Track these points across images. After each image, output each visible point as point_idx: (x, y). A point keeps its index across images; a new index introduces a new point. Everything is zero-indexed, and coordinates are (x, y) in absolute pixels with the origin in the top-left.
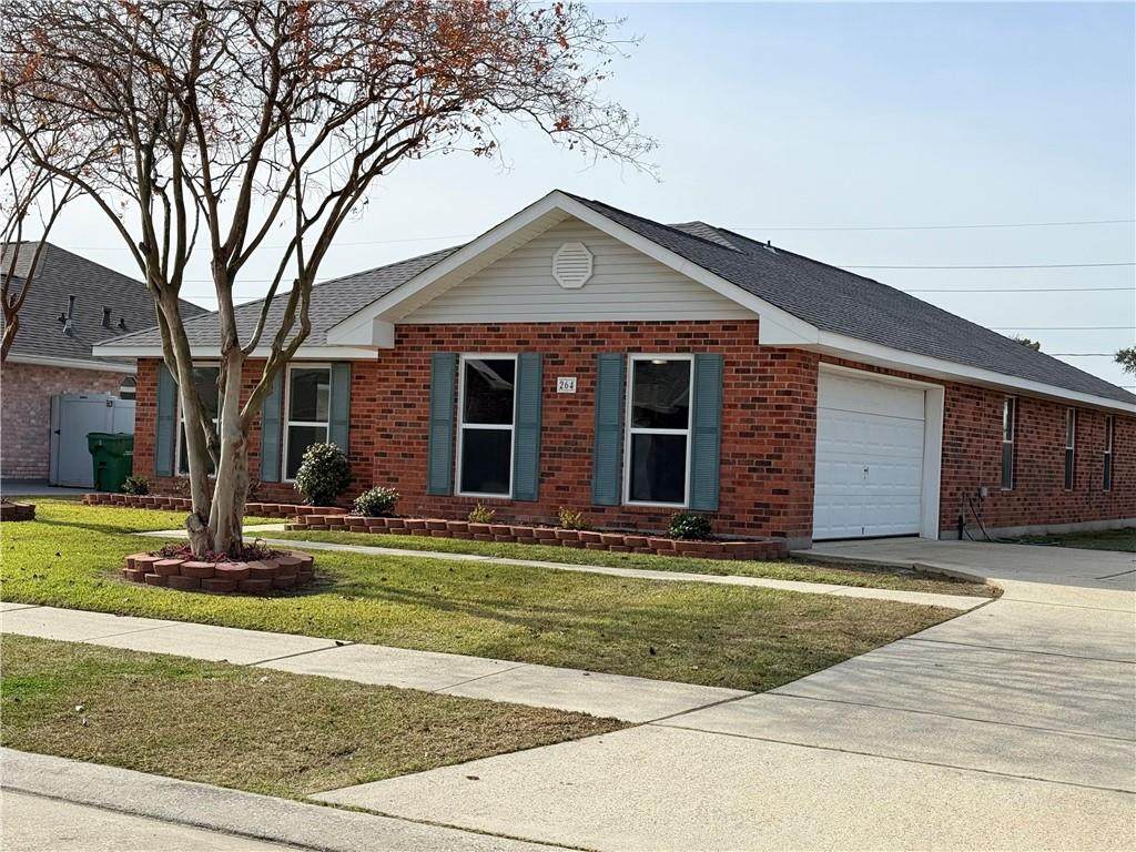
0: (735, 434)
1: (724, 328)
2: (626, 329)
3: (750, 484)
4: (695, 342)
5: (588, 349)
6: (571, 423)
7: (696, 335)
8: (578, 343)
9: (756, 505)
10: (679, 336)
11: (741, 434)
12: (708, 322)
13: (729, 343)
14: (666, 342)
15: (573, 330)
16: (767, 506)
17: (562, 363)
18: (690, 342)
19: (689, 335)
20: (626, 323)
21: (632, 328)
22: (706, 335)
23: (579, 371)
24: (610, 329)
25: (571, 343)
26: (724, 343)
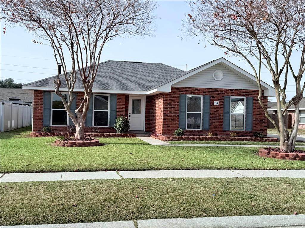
0: (255, 114)
1: (253, 91)
2: (230, 91)
3: (259, 125)
4: (246, 94)
5: (221, 95)
6: (217, 112)
7: (247, 93)
8: (219, 93)
9: (260, 129)
10: (243, 93)
11: (257, 114)
12: (249, 90)
13: (254, 95)
14: (240, 94)
15: (218, 90)
16: (263, 129)
17: (215, 98)
18: (245, 94)
19: (245, 93)
20: (230, 89)
21: (232, 90)
22: (249, 93)
23: (219, 100)
24: (227, 90)
25: (217, 93)
26: (253, 95)
